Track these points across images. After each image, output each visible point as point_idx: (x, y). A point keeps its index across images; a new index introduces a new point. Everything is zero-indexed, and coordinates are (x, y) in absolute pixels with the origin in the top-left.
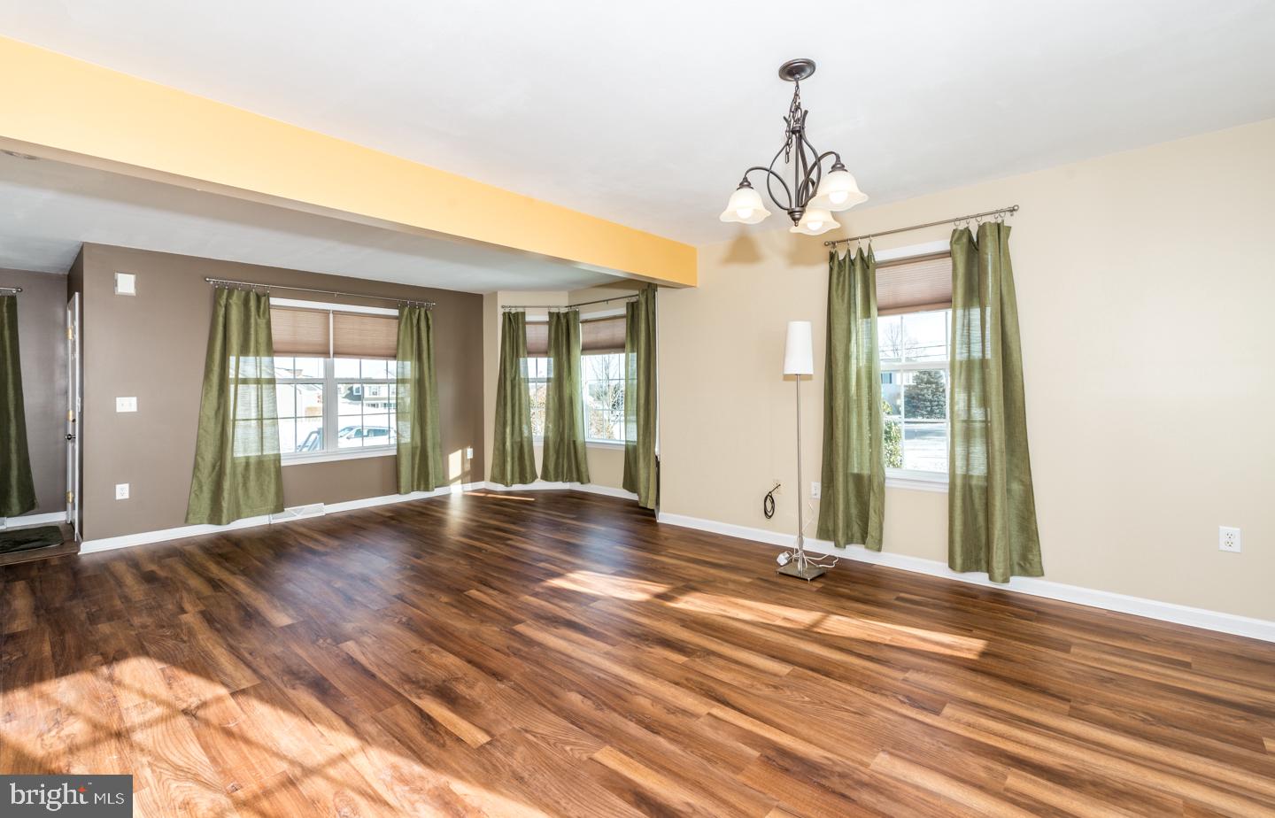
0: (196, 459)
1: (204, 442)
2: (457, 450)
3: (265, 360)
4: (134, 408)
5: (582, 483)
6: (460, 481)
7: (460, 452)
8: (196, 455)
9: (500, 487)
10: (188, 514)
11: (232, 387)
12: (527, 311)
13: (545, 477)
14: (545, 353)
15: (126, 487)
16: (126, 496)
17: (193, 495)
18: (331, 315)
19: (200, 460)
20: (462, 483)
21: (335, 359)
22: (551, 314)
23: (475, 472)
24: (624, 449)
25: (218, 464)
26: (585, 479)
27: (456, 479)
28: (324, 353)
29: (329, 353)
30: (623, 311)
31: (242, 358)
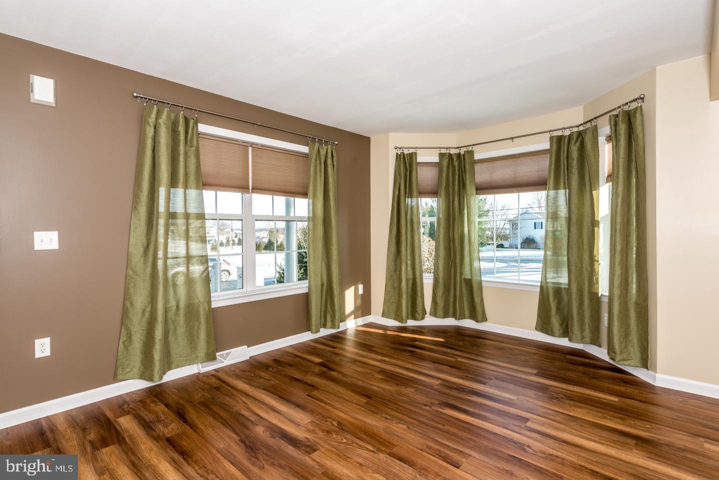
0: (124, 305)
1: (132, 285)
2: (351, 286)
3: (192, 193)
4: (55, 246)
5: (477, 321)
6: (353, 316)
7: (353, 288)
8: (124, 300)
9: (392, 323)
10: (116, 369)
11: (162, 222)
12: (419, 152)
13: (434, 313)
14: (434, 193)
15: (47, 341)
16: (47, 353)
17: (121, 346)
18: (250, 149)
19: (127, 303)
20: (355, 318)
21: (253, 195)
22: (441, 155)
23: (364, 307)
24: (538, 290)
25: (149, 309)
26: (480, 317)
27: (350, 315)
28: (243, 188)
29: (248, 188)
30: (546, 145)
31: (172, 190)
